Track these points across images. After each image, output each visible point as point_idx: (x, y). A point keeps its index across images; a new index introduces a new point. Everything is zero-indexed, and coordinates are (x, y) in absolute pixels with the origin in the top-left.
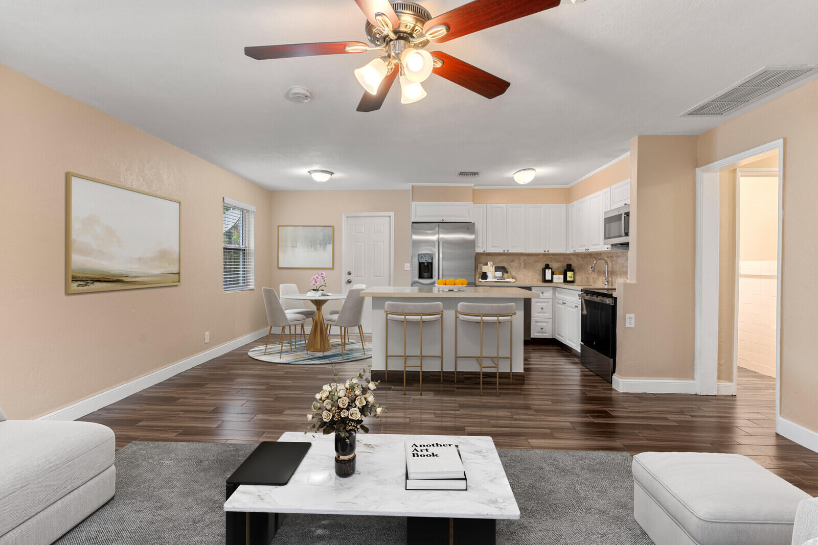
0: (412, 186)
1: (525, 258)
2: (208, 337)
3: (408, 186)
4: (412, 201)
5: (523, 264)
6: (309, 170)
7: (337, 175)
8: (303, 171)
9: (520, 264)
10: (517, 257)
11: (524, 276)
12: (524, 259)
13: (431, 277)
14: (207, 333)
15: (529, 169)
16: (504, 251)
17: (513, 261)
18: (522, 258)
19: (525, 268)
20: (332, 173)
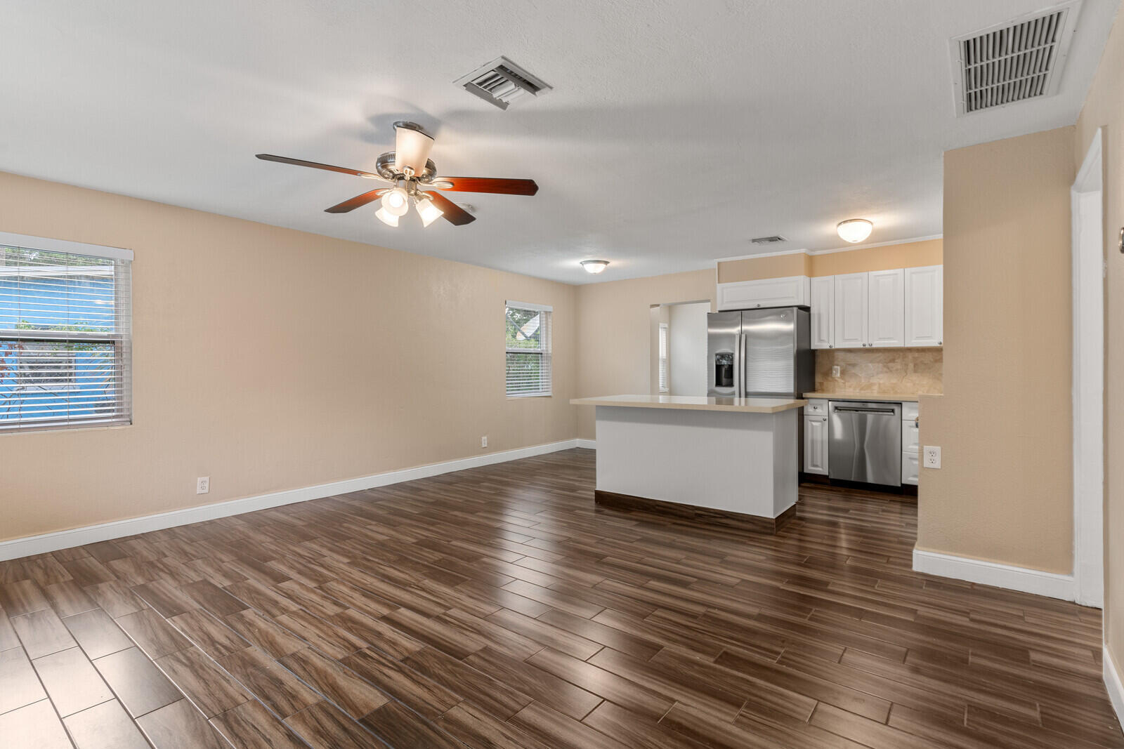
0: (719, 263)
1: (916, 355)
2: (486, 442)
3: (713, 263)
4: (719, 283)
5: (911, 366)
6: (582, 260)
7: (614, 263)
8: (575, 263)
9: (907, 365)
10: (901, 354)
11: (914, 384)
12: (914, 357)
13: (731, 384)
14: (484, 438)
15: (851, 220)
16: (864, 345)
17: (893, 361)
18: (910, 356)
19: (915, 371)
20: (606, 263)
